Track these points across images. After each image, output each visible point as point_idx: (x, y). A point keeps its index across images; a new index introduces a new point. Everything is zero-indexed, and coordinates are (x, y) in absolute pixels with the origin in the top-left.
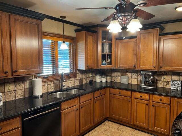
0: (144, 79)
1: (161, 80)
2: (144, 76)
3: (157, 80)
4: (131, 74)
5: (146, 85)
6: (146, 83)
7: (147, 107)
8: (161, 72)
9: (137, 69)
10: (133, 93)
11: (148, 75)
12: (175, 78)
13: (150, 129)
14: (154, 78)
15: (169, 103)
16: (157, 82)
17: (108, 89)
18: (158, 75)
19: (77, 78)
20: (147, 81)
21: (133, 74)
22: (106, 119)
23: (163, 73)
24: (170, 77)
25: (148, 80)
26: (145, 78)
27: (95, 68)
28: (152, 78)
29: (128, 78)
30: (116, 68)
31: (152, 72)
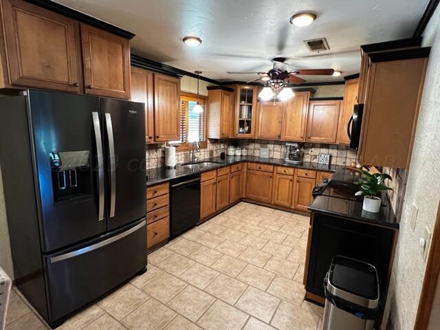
0: (289, 151)
1: (308, 154)
2: (288, 148)
3: (303, 154)
4: (273, 146)
5: (290, 159)
6: (291, 156)
7: (291, 183)
8: (309, 143)
9: (281, 140)
10: (275, 167)
11: (294, 147)
12: (324, 151)
13: (293, 207)
14: (301, 151)
15: (314, 177)
16: (303, 156)
17: (246, 163)
18: (305, 148)
19: (208, 149)
20: (292, 155)
21: (275, 146)
22: (241, 200)
23: (311, 145)
24: (319, 149)
25: (293, 153)
26: (291, 151)
27: (230, 137)
28: (298, 150)
29: (270, 151)
30: (256, 138)
31: (298, 143)
